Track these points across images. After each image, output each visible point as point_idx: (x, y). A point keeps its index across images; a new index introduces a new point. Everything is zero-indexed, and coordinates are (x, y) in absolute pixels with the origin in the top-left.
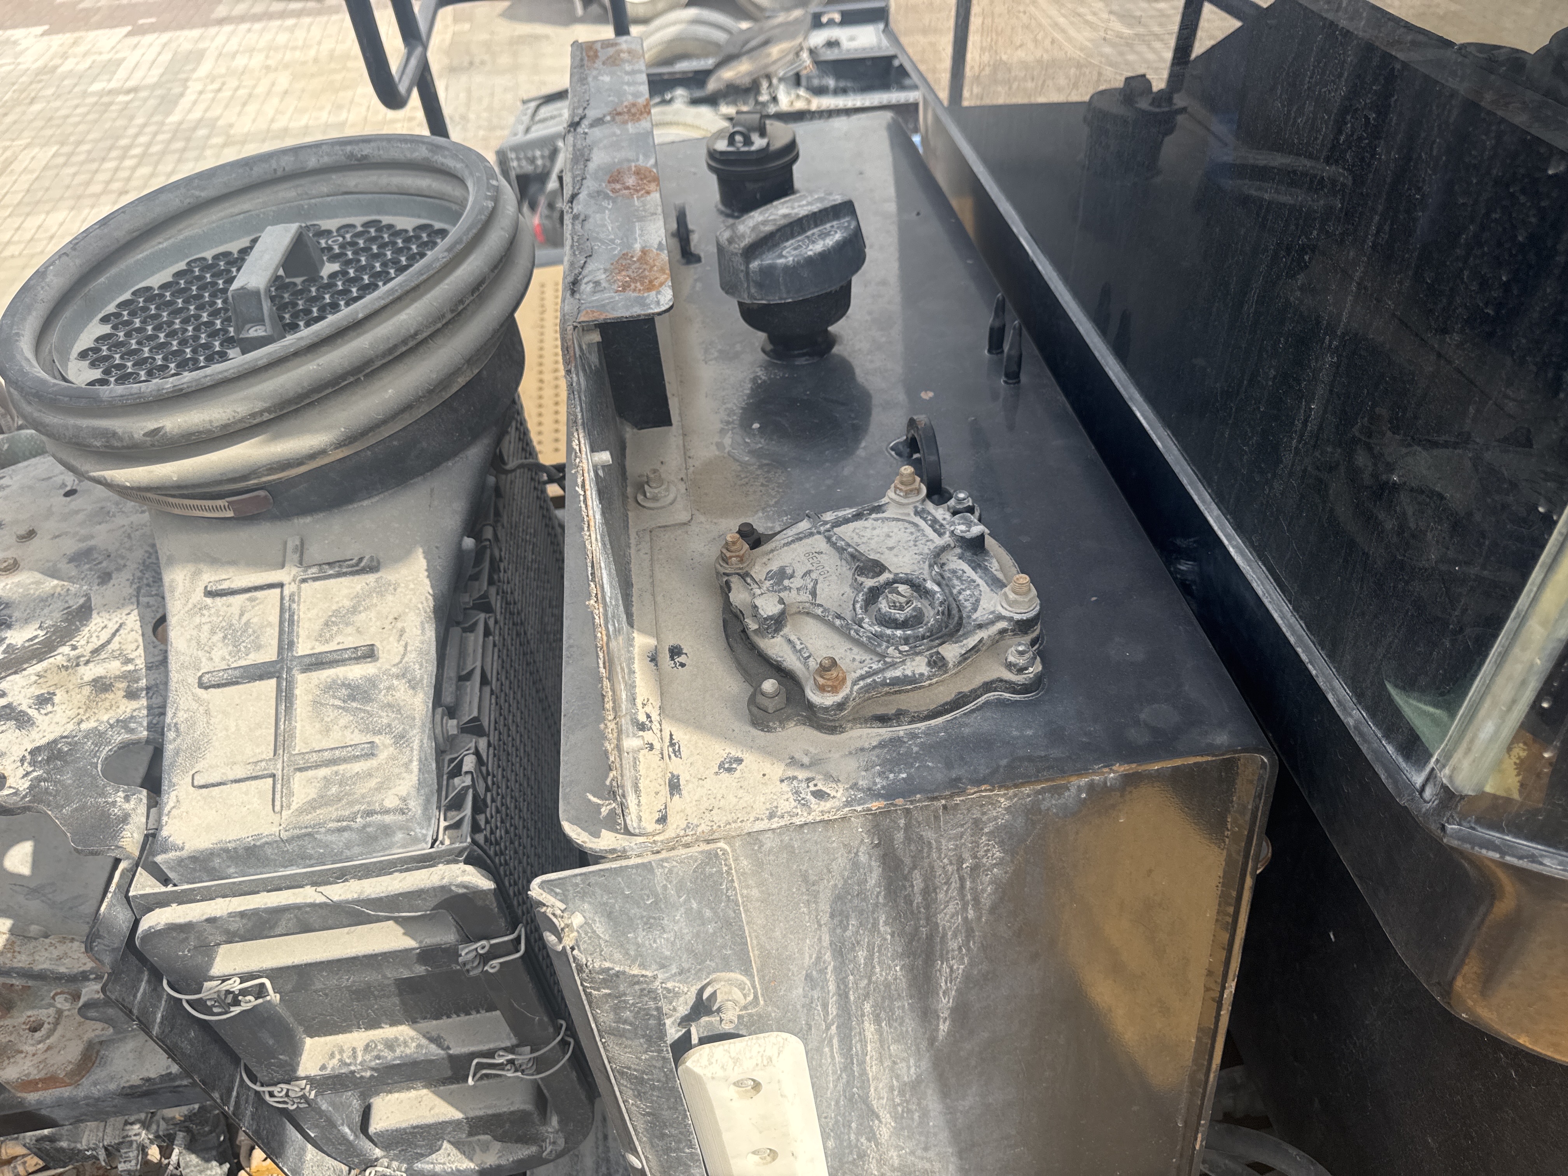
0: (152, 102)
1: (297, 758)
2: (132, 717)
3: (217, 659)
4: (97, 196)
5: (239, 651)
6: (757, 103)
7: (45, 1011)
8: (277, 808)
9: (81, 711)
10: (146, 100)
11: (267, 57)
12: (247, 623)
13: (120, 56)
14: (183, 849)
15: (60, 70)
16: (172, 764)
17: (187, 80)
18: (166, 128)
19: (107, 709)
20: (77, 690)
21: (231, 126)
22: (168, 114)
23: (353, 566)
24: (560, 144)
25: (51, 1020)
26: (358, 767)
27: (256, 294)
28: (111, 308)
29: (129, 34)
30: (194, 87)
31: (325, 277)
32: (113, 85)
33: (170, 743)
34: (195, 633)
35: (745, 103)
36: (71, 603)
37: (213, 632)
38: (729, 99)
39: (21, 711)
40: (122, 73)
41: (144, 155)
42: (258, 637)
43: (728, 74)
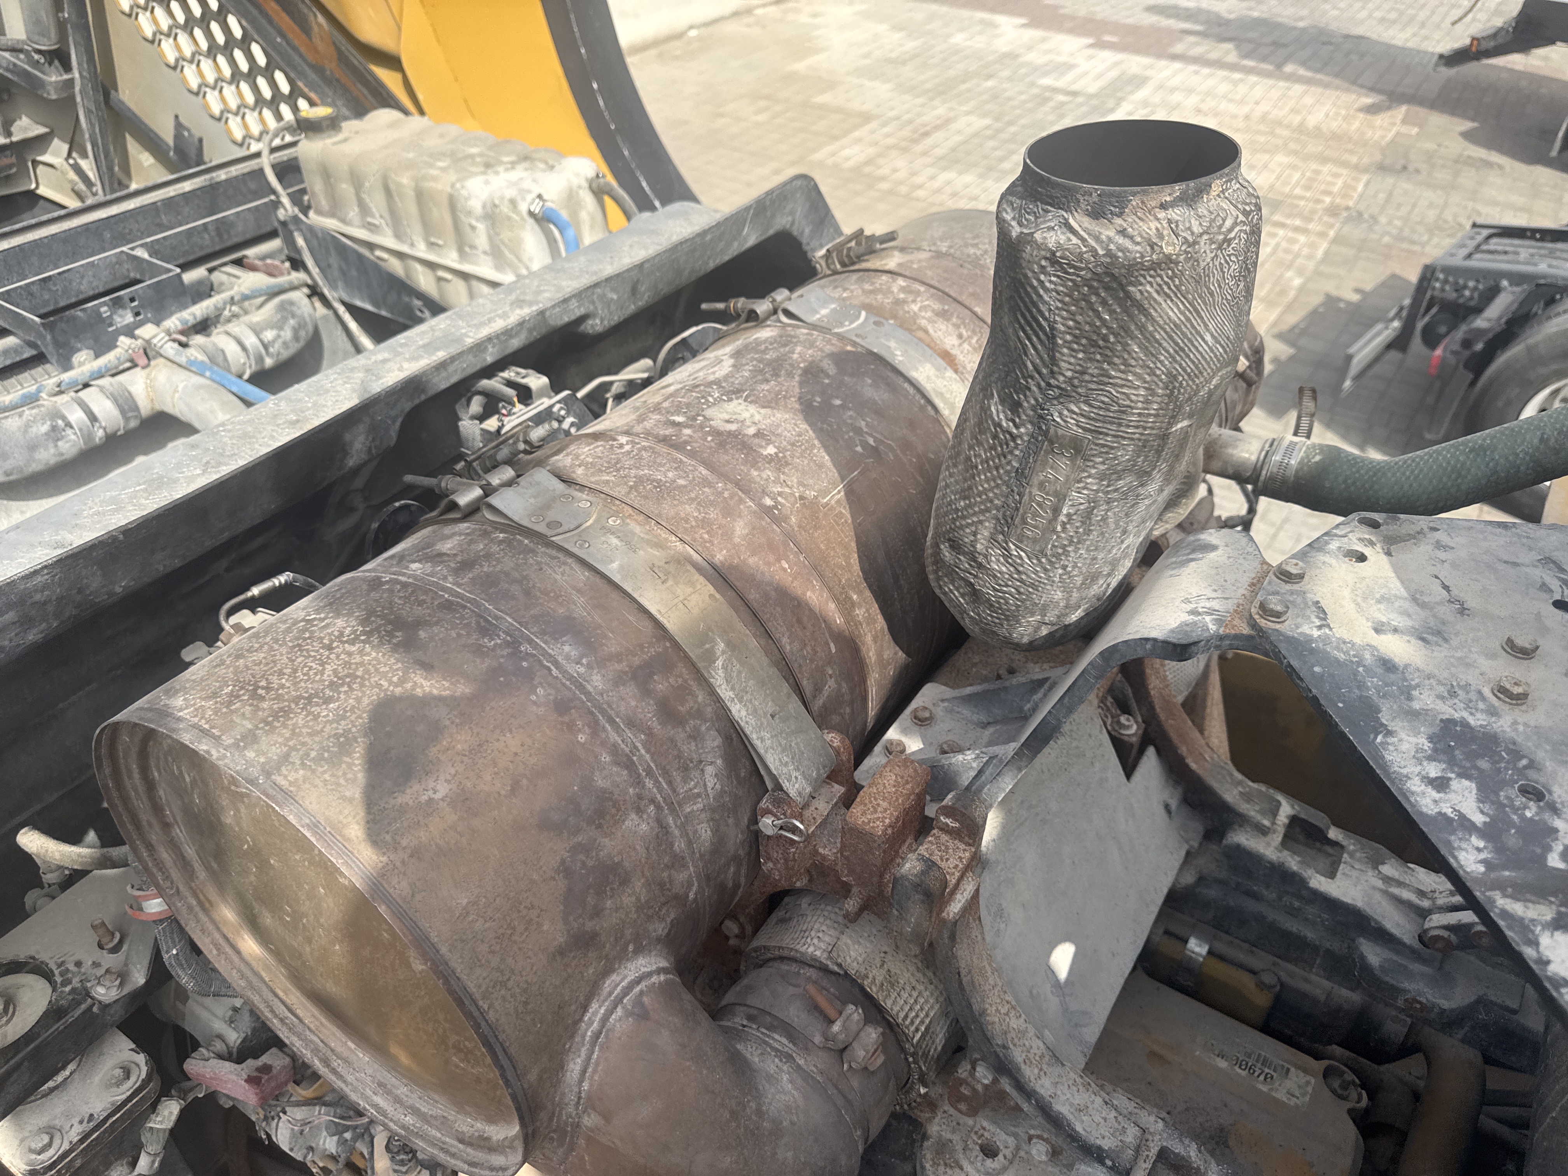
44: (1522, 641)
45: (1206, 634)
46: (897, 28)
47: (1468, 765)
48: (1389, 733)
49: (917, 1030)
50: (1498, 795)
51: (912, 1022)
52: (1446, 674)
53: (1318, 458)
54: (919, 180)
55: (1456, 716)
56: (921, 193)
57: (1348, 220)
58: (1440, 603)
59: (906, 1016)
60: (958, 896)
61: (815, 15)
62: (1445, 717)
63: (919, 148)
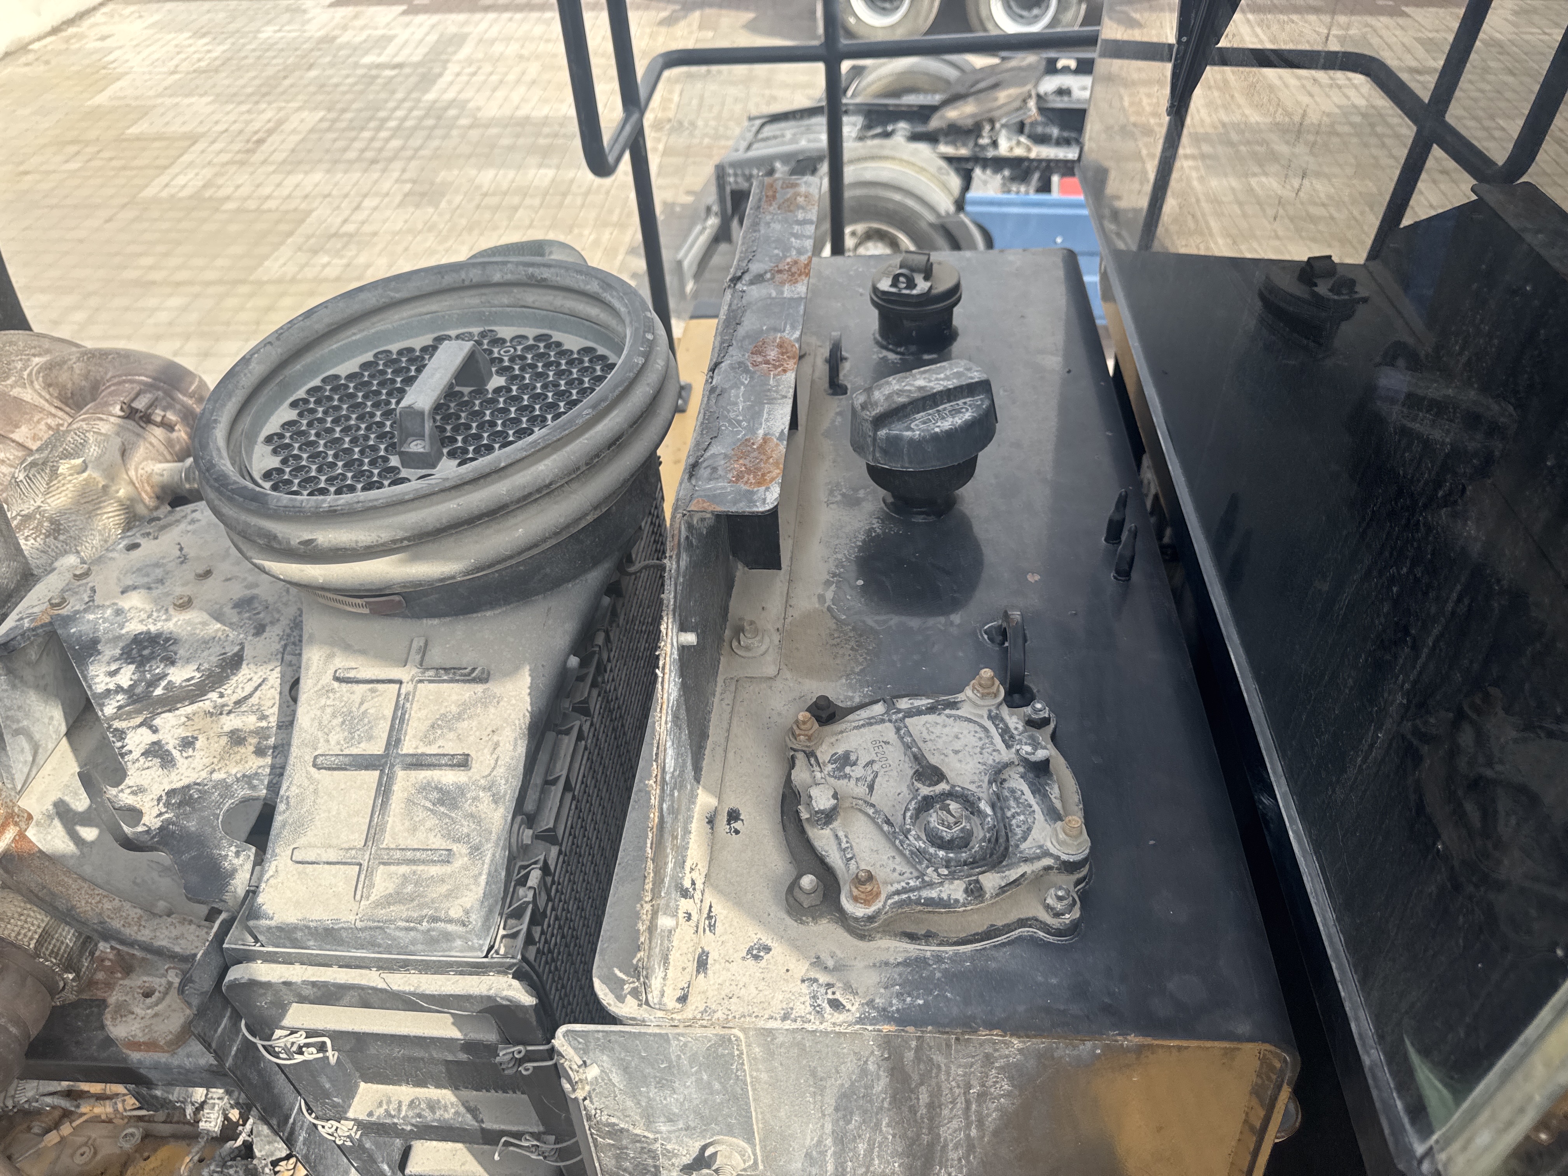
0: (413, 80)
1: (383, 852)
2: (256, 774)
3: (333, 742)
4: (351, 162)
5: (353, 738)
6: (976, 144)
7: (158, 980)
8: (358, 897)
9: (216, 760)
10: (408, 76)
11: (522, 46)
12: (365, 713)
13: (392, 32)
14: (272, 919)
15: (339, 41)
16: (278, 835)
17: (447, 61)
18: (421, 105)
19: (237, 763)
20: (216, 739)
21: (479, 109)
22: (426, 91)
23: (465, 675)
24: (778, 165)
25: (162, 989)
26: (434, 870)
27: (421, 414)
28: (301, 393)
29: (404, 13)
30: (453, 68)
31: (490, 391)
32: (383, 59)
33: (280, 814)
34: (319, 713)
35: (964, 145)
36: (227, 650)
37: (334, 716)
38: (950, 138)
39: (167, 751)
40: (391, 49)
41: (398, 128)
42: (371, 728)
43: (952, 114)
44: (200, 571)
45: (20, 631)
46: (199, 34)
47: (137, 655)
48: (99, 653)
49: (32, 939)
50: (145, 667)
51: (25, 936)
54: (266, 191)
55: (145, 629)
56: (271, 204)
57: (672, 130)
58: (173, 560)
59: (18, 934)
61: (103, 38)
62: (136, 633)
63: (258, 157)
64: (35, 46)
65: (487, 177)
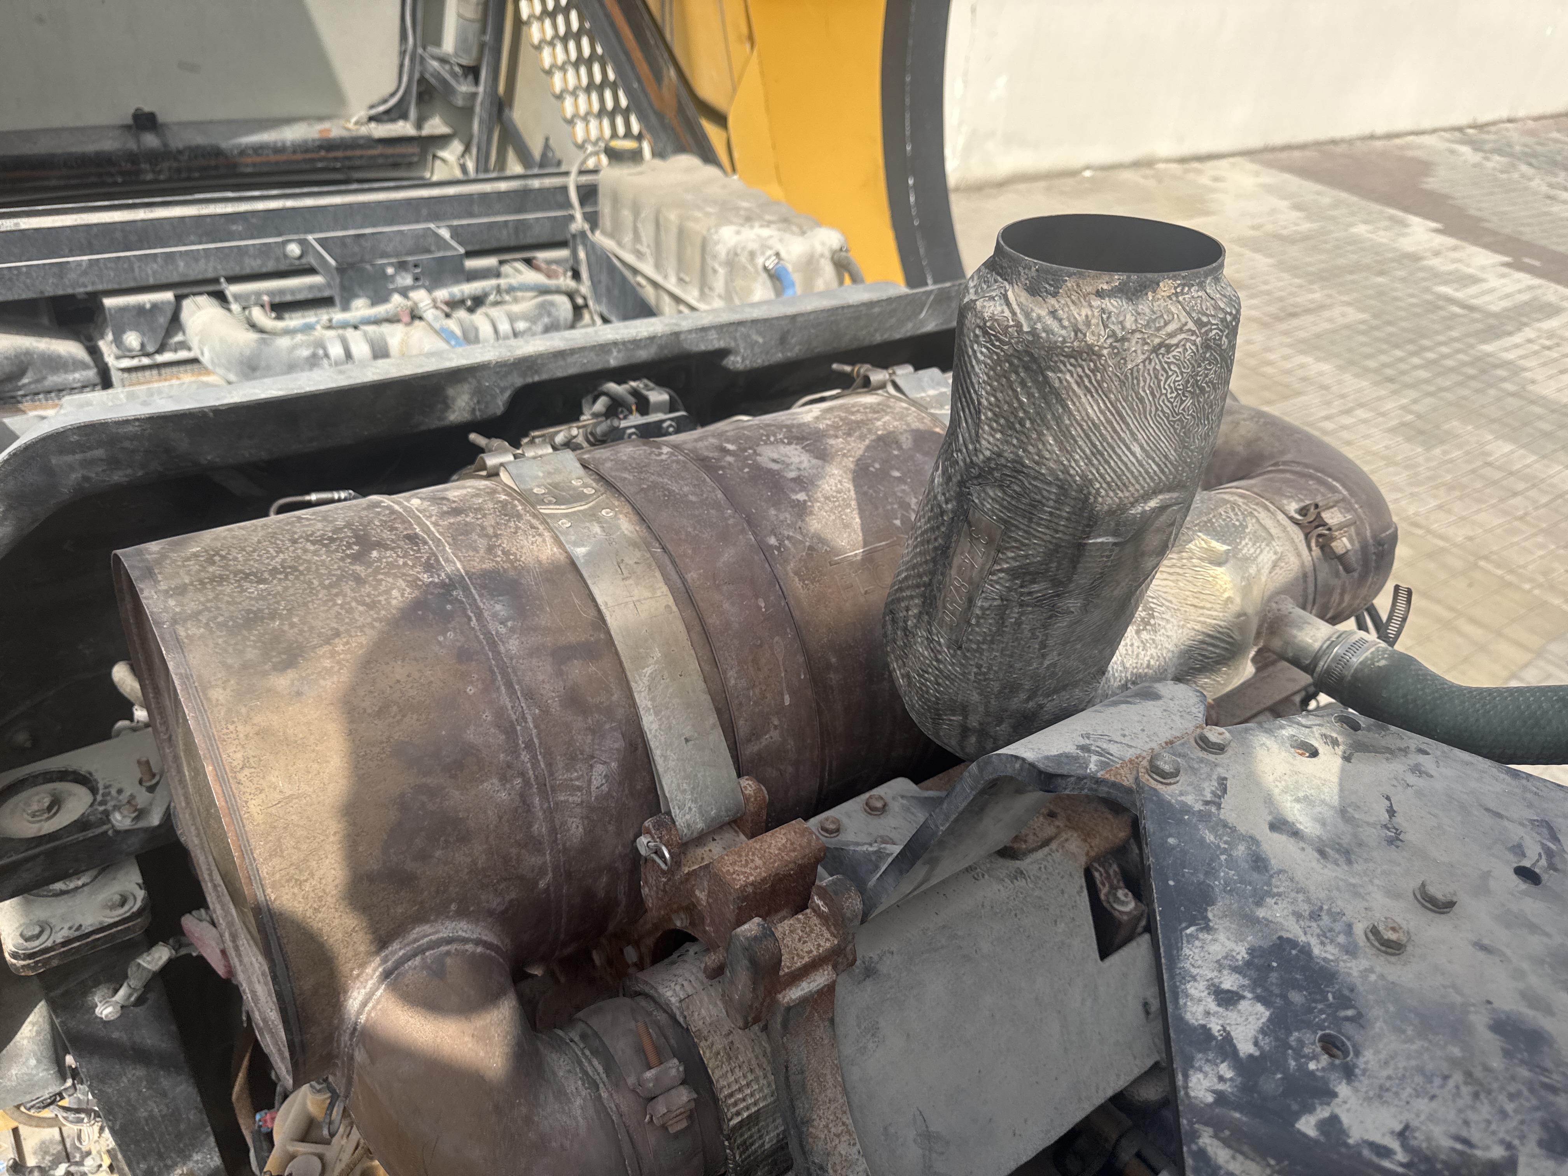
0: (1479, 326)
10: (1475, 321)
13: (1485, 276)
15: (1425, 263)
17: (1526, 325)
18: (1472, 352)
21: (1533, 382)
22: (1485, 341)
29: (1507, 265)
30: (1529, 333)
44: (1437, 891)
45: (1080, 772)
46: (1297, 207)
47: (1277, 991)
48: (1207, 929)
49: (738, 1113)
50: (1289, 1033)
51: (735, 1104)
52: (1323, 895)
53: (1383, 663)
54: (1272, 357)
55: (1302, 939)
58: (1373, 825)
59: (731, 1095)
60: (804, 984)
62: (1285, 935)
64: (1161, 166)
65: (1502, 449)
